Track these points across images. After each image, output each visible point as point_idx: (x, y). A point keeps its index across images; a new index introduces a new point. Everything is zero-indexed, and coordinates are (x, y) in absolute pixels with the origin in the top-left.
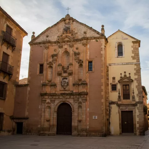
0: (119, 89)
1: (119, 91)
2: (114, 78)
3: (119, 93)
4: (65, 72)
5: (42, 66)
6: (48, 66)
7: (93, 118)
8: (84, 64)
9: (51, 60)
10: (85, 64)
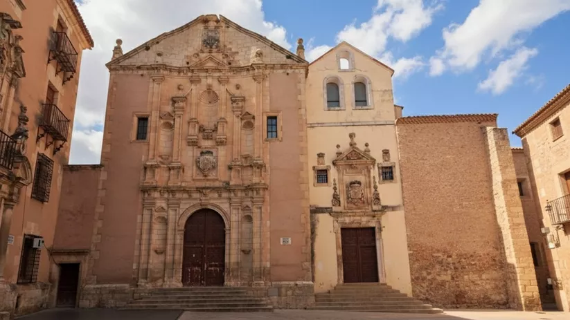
0: (334, 180)
1: (335, 184)
2: (321, 155)
3: (335, 189)
4: (207, 138)
5: (143, 120)
6: (162, 121)
7: (281, 243)
8: (257, 123)
9: (169, 109)
10: (261, 123)
